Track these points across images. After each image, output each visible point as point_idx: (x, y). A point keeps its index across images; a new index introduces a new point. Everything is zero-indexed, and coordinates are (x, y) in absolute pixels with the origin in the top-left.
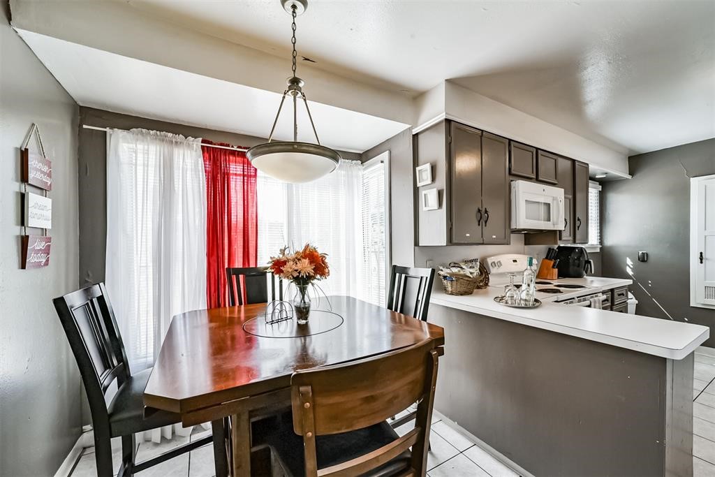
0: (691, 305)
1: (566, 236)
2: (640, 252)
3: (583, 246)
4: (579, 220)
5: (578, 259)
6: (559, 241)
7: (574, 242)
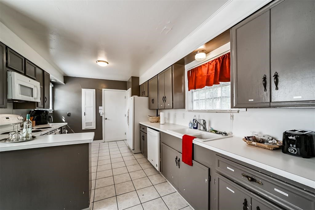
0: (83, 129)
1: (40, 105)
2: (68, 113)
3: (47, 110)
4: (46, 98)
5: (45, 116)
6: (37, 107)
7: (44, 108)
